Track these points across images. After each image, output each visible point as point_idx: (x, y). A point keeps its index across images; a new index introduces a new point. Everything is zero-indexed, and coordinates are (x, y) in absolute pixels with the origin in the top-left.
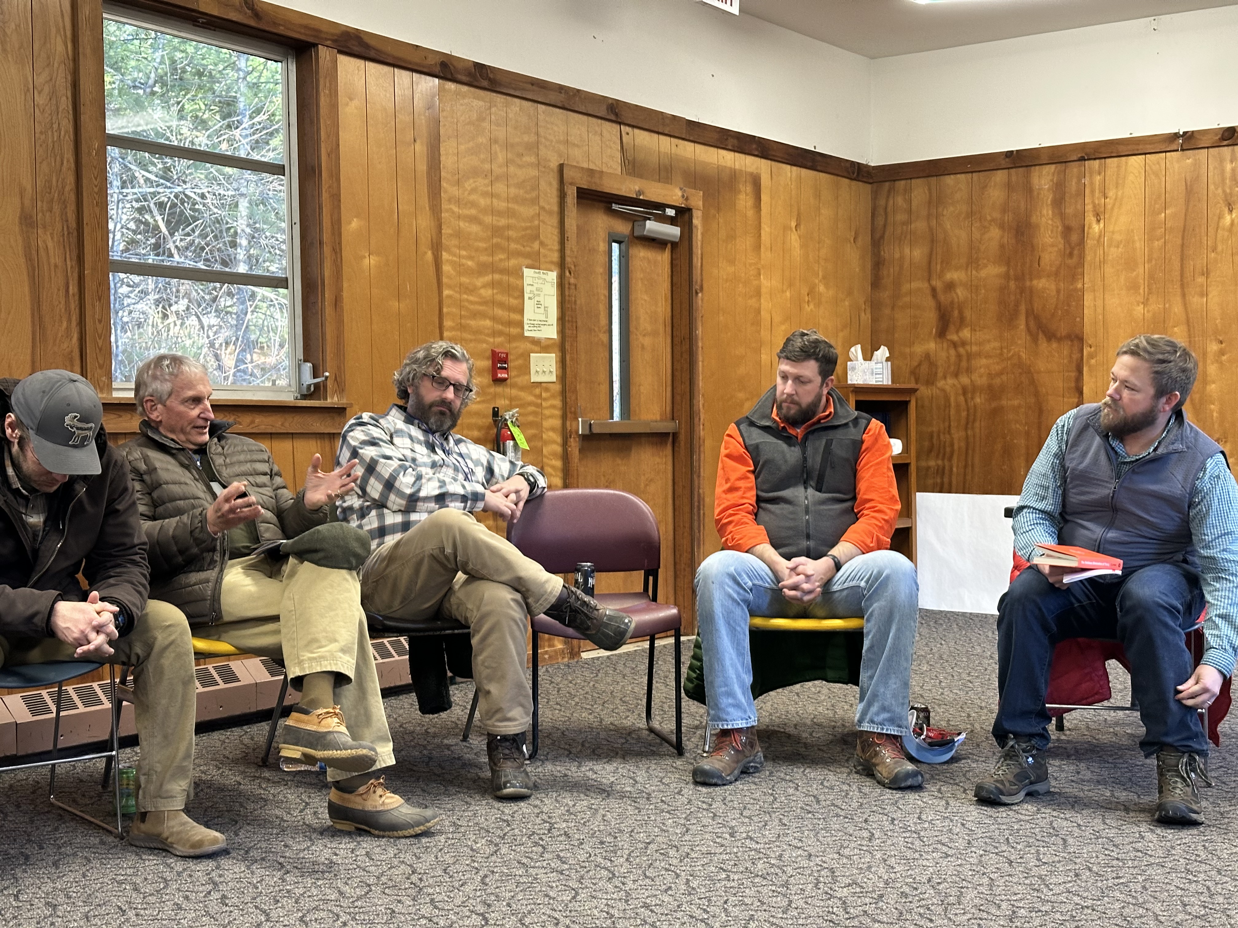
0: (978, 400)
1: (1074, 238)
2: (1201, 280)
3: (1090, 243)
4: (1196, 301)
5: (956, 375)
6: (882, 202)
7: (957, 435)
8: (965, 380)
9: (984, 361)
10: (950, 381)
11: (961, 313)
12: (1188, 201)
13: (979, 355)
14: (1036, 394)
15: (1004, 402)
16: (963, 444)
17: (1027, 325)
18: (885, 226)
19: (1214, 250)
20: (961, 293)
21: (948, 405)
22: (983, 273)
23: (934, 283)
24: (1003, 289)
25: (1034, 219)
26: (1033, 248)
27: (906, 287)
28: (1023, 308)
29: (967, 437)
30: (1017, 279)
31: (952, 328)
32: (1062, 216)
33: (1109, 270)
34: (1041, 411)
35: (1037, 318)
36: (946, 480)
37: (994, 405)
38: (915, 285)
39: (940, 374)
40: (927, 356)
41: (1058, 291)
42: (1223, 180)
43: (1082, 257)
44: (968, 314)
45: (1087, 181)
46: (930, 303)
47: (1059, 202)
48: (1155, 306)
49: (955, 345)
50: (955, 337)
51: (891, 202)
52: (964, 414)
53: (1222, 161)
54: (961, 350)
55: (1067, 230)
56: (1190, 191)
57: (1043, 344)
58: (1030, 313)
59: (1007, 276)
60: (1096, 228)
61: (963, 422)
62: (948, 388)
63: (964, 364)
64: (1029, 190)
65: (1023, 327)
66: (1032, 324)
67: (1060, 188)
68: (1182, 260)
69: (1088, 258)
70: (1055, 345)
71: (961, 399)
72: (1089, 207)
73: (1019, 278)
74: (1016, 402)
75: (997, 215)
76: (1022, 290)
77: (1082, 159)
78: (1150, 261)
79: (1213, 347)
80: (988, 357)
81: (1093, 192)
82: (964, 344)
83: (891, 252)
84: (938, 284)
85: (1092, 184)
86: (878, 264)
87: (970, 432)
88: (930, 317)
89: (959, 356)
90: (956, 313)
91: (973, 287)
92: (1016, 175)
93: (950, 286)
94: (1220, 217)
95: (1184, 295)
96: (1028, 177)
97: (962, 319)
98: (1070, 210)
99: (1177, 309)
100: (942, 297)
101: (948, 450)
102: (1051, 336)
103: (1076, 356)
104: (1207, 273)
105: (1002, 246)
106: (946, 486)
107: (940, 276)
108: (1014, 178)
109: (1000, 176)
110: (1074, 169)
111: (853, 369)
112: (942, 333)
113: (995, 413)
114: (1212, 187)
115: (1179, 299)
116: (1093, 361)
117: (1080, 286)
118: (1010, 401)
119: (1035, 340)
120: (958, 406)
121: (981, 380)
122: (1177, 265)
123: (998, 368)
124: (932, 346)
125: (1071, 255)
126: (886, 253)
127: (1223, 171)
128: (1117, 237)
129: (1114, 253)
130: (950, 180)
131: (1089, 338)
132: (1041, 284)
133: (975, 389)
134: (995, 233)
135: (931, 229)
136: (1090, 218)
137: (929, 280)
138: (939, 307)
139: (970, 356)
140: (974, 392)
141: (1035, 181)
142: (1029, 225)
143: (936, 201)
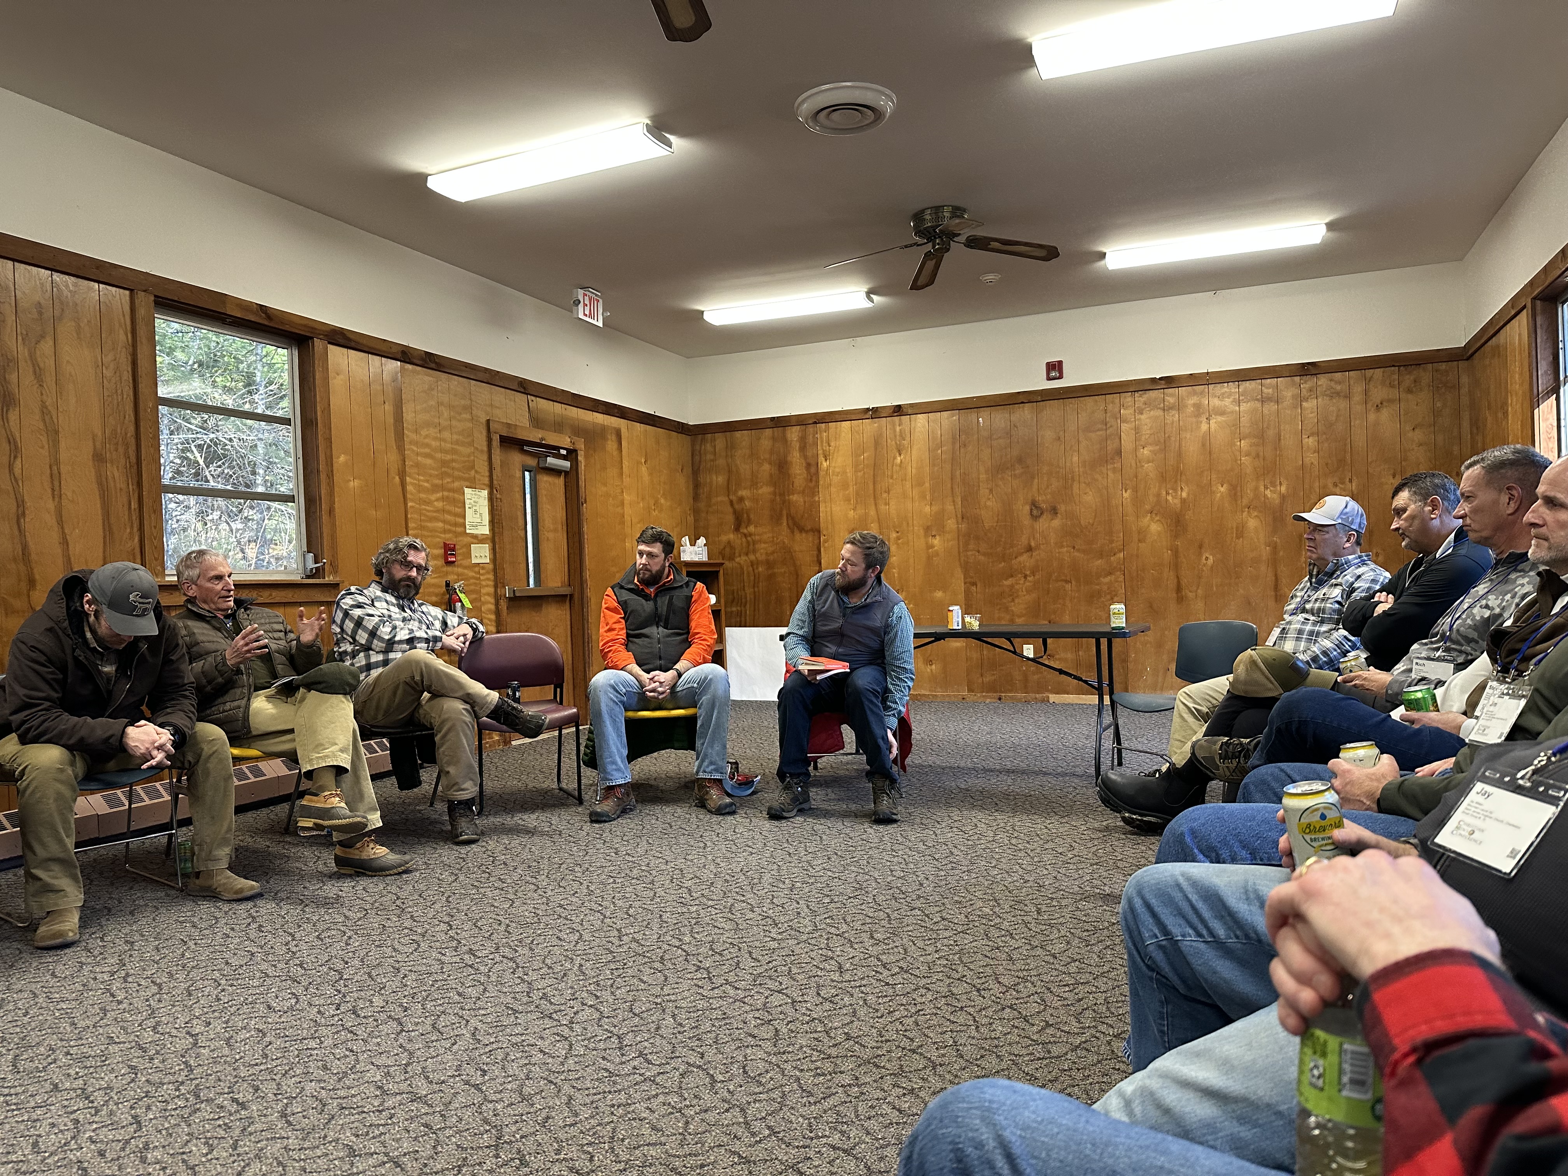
0: (760, 569)
1: (813, 470)
2: (885, 495)
3: (822, 473)
4: (883, 508)
5: (747, 554)
6: (698, 447)
7: (749, 591)
8: (752, 557)
9: (763, 545)
10: (744, 558)
11: (748, 516)
12: (876, 449)
13: (760, 541)
14: (795, 565)
15: (776, 570)
16: (752, 597)
17: (788, 524)
18: (700, 461)
19: (892, 477)
20: (748, 504)
21: (742, 573)
22: (760, 491)
23: (731, 497)
24: (773, 501)
25: (789, 459)
26: (789, 476)
27: (714, 500)
28: (785, 512)
29: (755, 592)
30: (780, 495)
31: (743, 525)
32: (805, 457)
33: (833, 490)
34: (797, 575)
35: (793, 518)
36: (743, 619)
37: (770, 572)
38: (719, 499)
39: (737, 554)
40: (729, 542)
41: (805, 502)
42: (895, 436)
43: (817, 481)
44: (752, 516)
45: (818, 436)
46: (730, 510)
47: (803, 449)
48: (861, 511)
49: (745, 535)
50: (745, 531)
51: (703, 447)
52: (752, 578)
53: (894, 425)
54: (749, 539)
55: (809, 465)
56: (877, 443)
57: (798, 536)
58: (789, 516)
59: (774, 494)
60: (825, 464)
61: (752, 583)
62: (742, 562)
63: (751, 547)
64: (785, 440)
65: (785, 524)
66: (790, 522)
67: (803, 439)
68: (874, 483)
69: (821, 483)
70: (804, 535)
71: (751, 569)
72: (820, 452)
73: (782, 495)
74: (783, 570)
75: (767, 456)
76: (784, 502)
77: (815, 423)
78: (856, 484)
79: (894, 535)
80: (765, 543)
81: (822, 442)
82: (750, 535)
83: (705, 478)
84: (733, 498)
85: (822, 438)
86: (697, 486)
87: (756, 589)
88: (730, 518)
89: (748, 542)
90: (745, 515)
91: (755, 500)
92: (778, 431)
93: (741, 499)
94: (895, 458)
95: (876, 505)
96: (784, 433)
97: (749, 520)
98: (809, 454)
99: (872, 512)
100: (736, 506)
101: (743, 600)
102: (801, 530)
103: (816, 542)
104: (888, 491)
105: (771, 475)
106: (743, 623)
107: (735, 493)
108: (776, 434)
109: (768, 432)
110: (810, 429)
111: (684, 551)
112: (737, 529)
113: (771, 577)
114: (889, 441)
115: (873, 507)
116: (826, 545)
117: (817, 499)
118: (780, 570)
119: (793, 532)
120: (748, 573)
121: (761, 556)
122: (871, 487)
123: (771, 549)
124: (731, 536)
125: (811, 480)
126: (701, 479)
127: (895, 431)
128: (837, 470)
129: (836, 479)
130: (738, 434)
131: (823, 531)
132: (794, 498)
133: (758, 562)
134: (766, 467)
135: (728, 465)
136: (821, 458)
137: (728, 496)
138: (735, 512)
139: (754, 543)
140: (757, 564)
141: (789, 435)
142: (786, 462)
143: (731, 447)
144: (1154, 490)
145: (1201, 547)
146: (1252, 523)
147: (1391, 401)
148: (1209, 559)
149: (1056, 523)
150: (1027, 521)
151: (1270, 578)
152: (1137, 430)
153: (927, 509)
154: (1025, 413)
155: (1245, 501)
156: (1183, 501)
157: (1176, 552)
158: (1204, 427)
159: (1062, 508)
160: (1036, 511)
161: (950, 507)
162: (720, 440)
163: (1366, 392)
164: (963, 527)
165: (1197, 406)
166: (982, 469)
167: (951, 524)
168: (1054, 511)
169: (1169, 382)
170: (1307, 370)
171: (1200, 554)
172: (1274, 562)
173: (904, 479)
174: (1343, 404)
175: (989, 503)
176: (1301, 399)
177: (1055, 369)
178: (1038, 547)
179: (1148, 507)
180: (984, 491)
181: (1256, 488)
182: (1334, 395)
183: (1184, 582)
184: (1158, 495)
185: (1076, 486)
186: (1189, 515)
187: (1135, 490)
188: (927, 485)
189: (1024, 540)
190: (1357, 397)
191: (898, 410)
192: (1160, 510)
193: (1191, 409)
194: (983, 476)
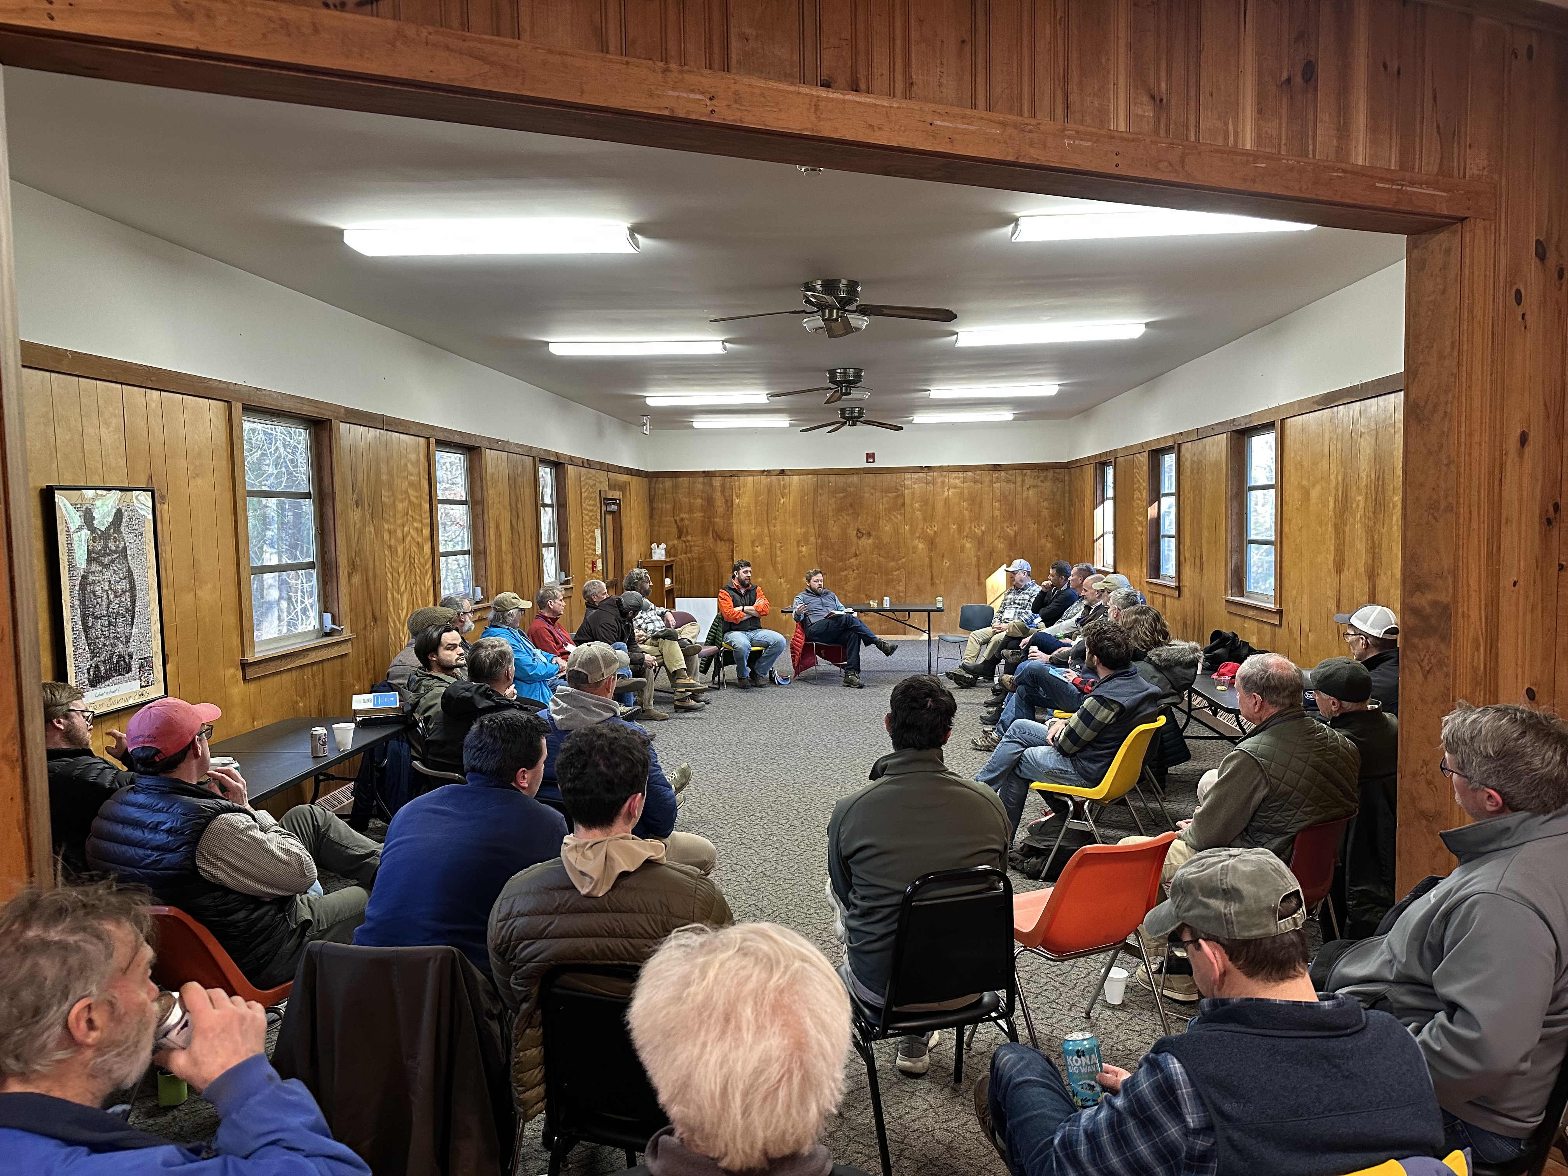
1: (729, 504)
2: (774, 521)
3: (735, 506)
4: (772, 528)
5: (687, 554)
6: (653, 485)
7: (687, 576)
9: (696, 548)
10: (684, 556)
11: (686, 530)
12: (768, 494)
13: (694, 545)
14: (717, 560)
18: (655, 494)
19: (778, 511)
20: (686, 522)
21: (683, 565)
22: (695, 515)
23: (675, 518)
24: (703, 521)
25: (714, 496)
26: (714, 507)
27: (664, 519)
28: (711, 529)
31: (683, 535)
32: (725, 496)
33: (742, 516)
34: (719, 567)
35: (716, 533)
37: (701, 564)
38: (668, 518)
39: (680, 554)
40: (676, 547)
41: (724, 523)
42: (780, 487)
43: (732, 511)
44: (689, 530)
45: (733, 484)
46: (676, 526)
47: (723, 491)
48: (758, 530)
49: (685, 542)
50: (684, 538)
51: (657, 486)
52: (689, 568)
53: (779, 481)
54: (687, 544)
55: (727, 501)
56: (769, 490)
57: (719, 543)
58: (713, 530)
59: (704, 517)
60: (737, 501)
61: (689, 571)
62: (684, 558)
63: (689, 549)
64: (711, 485)
65: (711, 536)
66: (714, 535)
67: (723, 486)
68: (767, 514)
69: (734, 512)
70: (723, 543)
71: (688, 562)
72: (734, 493)
73: (709, 518)
74: (709, 564)
75: (700, 493)
76: (710, 522)
77: (732, 476)
78: (756, 513)
79: (779, 545)
80: (697, 546)
81: (735, 488)
82: (688, 541)
83: (658, 505)
84: (677, 518)
85: (735, 485)
86: (652, 510)
87: (692, 575)
88: (675, 530)
89: (687, 546)
91: (691, 520)
92: (707, 480)
93: (682, 520)
94: (780, 500)
95: (768, 527)
96: (711, 480)
97: (687, 532)
98: (727, 494)
99: (766, 531)
100: (679, 524)
101: (683, 581)
102: (721, 540)
103: (731, 547)
104: (776, 519)
105: (702, 506)
107: (678, 515)
109: (701, 480)
110: (728, 479)
111: (655, 555)
112: (679, 537)
113: (701, 568)
114: (776, 489)
117: (731, 521)
118: (707, 563)
119: (716, 541)
120: (686, 565)
121: (695, 556)
122: (765, 516)
123: (702, 550)
124: (675, 542)
125: (728, 510)
126: (655, 505)
127: (780, 484)
128: (744, 505)
129: (743, 510)
130: (681, 479)
131: (735, 541)
132: (717, 520)
133: (693, 558)
134: (699, 501)
135: (673, 497)
136: (734, 497)
137: (673, 517)
138: (678, 527)
139: (690, 546)
141: (714, 482)
142: (712, 498)
143: (675, 487)
144: (920, 526)
145: (943, 556)
146: (968, 545)
147: (1034, 487)
148: (947, 563)
149: (870, 541)
150: (855, 540)
151: (976, 573)
152: (913, 494)
153: (799, 530)
154: (855, 478)
155: (965, 534)
156: (935, 532)
157: (931, 558)
158: (946, 493)
159: (873, 533)
160: (860, 534)
161: (812, 530)
162: (669, 483)
163: (1023, 481)
164: (819, 541)
165: (943, 483)
166: (830, 509)
167: (812, 539)
168: (869, 534)
169: (929, 468)
170: (996, 468)
171: (943, 561)
172: (978, 566)
173: (785, 512)
174: (1012, 486)
175: (834, 529)
176: (992, 482)
177: (870, 456)
178: (860, 554)
179: (917, 535)
180: (831, 522)
181: (970, 528)
182: (1008, 481)
183: (934, 574)
184: (923, 529)
185: (881, 521)
186: (937, 540)
187: (911, 525)
188: (799, 517)
189: (853, 550)
190: (1019, 484)
191: (782, 472)
192: (924, 537)
193: (939, 484)
194: (831, 514)
